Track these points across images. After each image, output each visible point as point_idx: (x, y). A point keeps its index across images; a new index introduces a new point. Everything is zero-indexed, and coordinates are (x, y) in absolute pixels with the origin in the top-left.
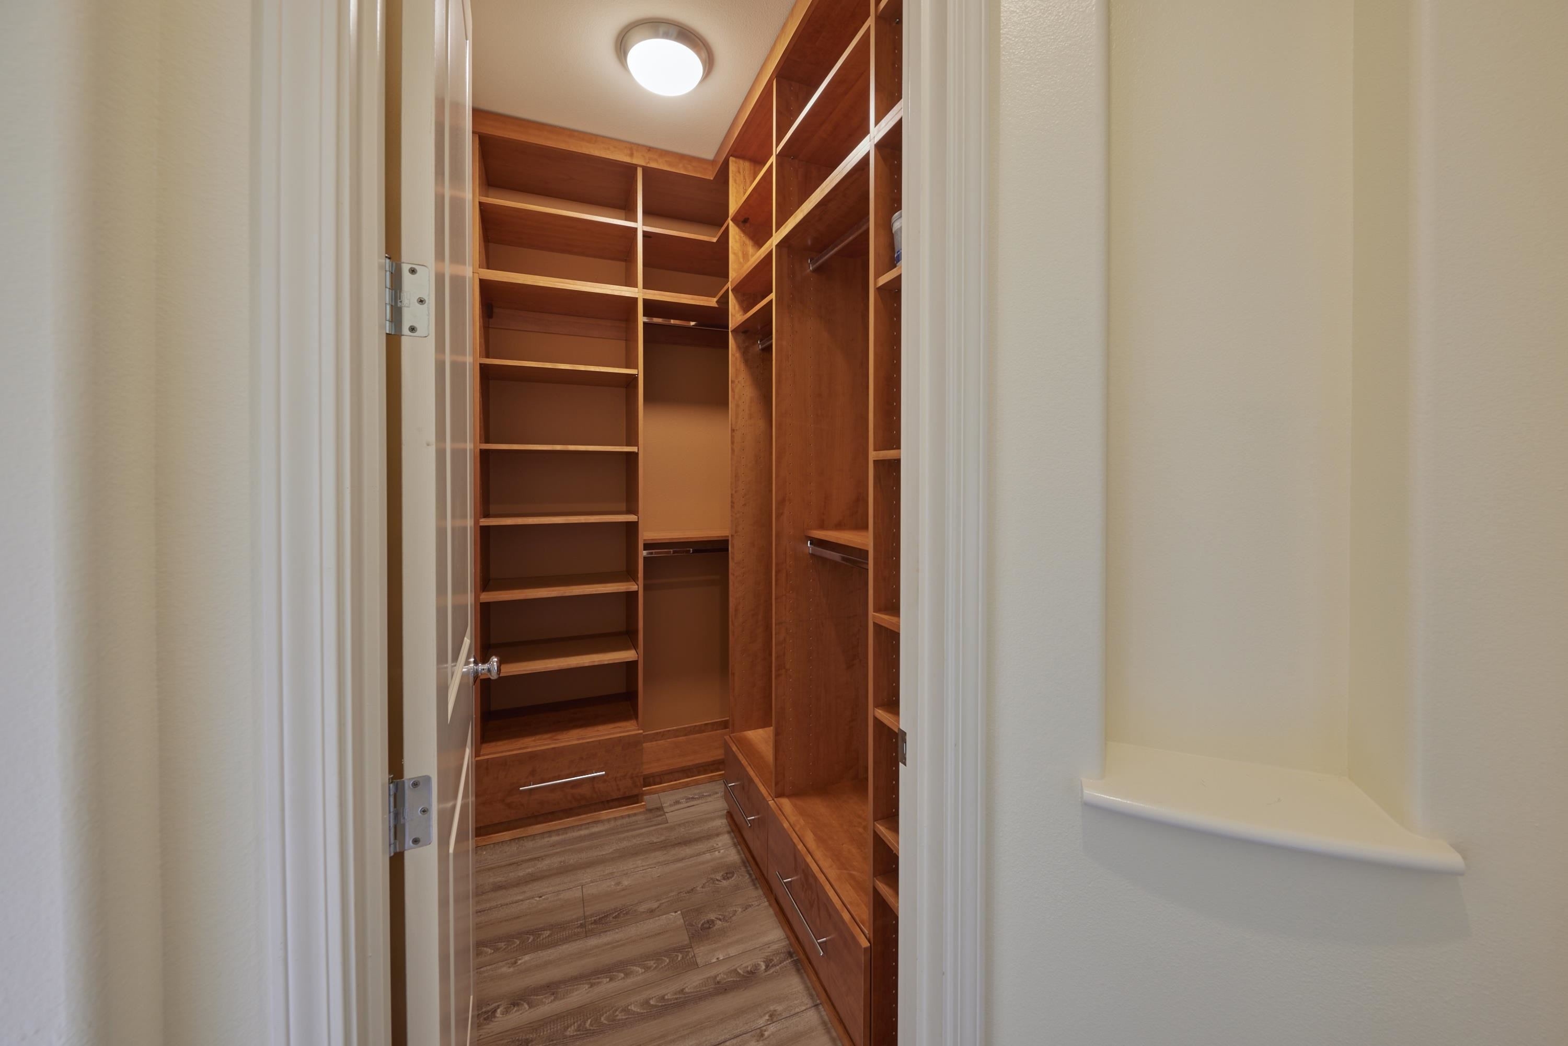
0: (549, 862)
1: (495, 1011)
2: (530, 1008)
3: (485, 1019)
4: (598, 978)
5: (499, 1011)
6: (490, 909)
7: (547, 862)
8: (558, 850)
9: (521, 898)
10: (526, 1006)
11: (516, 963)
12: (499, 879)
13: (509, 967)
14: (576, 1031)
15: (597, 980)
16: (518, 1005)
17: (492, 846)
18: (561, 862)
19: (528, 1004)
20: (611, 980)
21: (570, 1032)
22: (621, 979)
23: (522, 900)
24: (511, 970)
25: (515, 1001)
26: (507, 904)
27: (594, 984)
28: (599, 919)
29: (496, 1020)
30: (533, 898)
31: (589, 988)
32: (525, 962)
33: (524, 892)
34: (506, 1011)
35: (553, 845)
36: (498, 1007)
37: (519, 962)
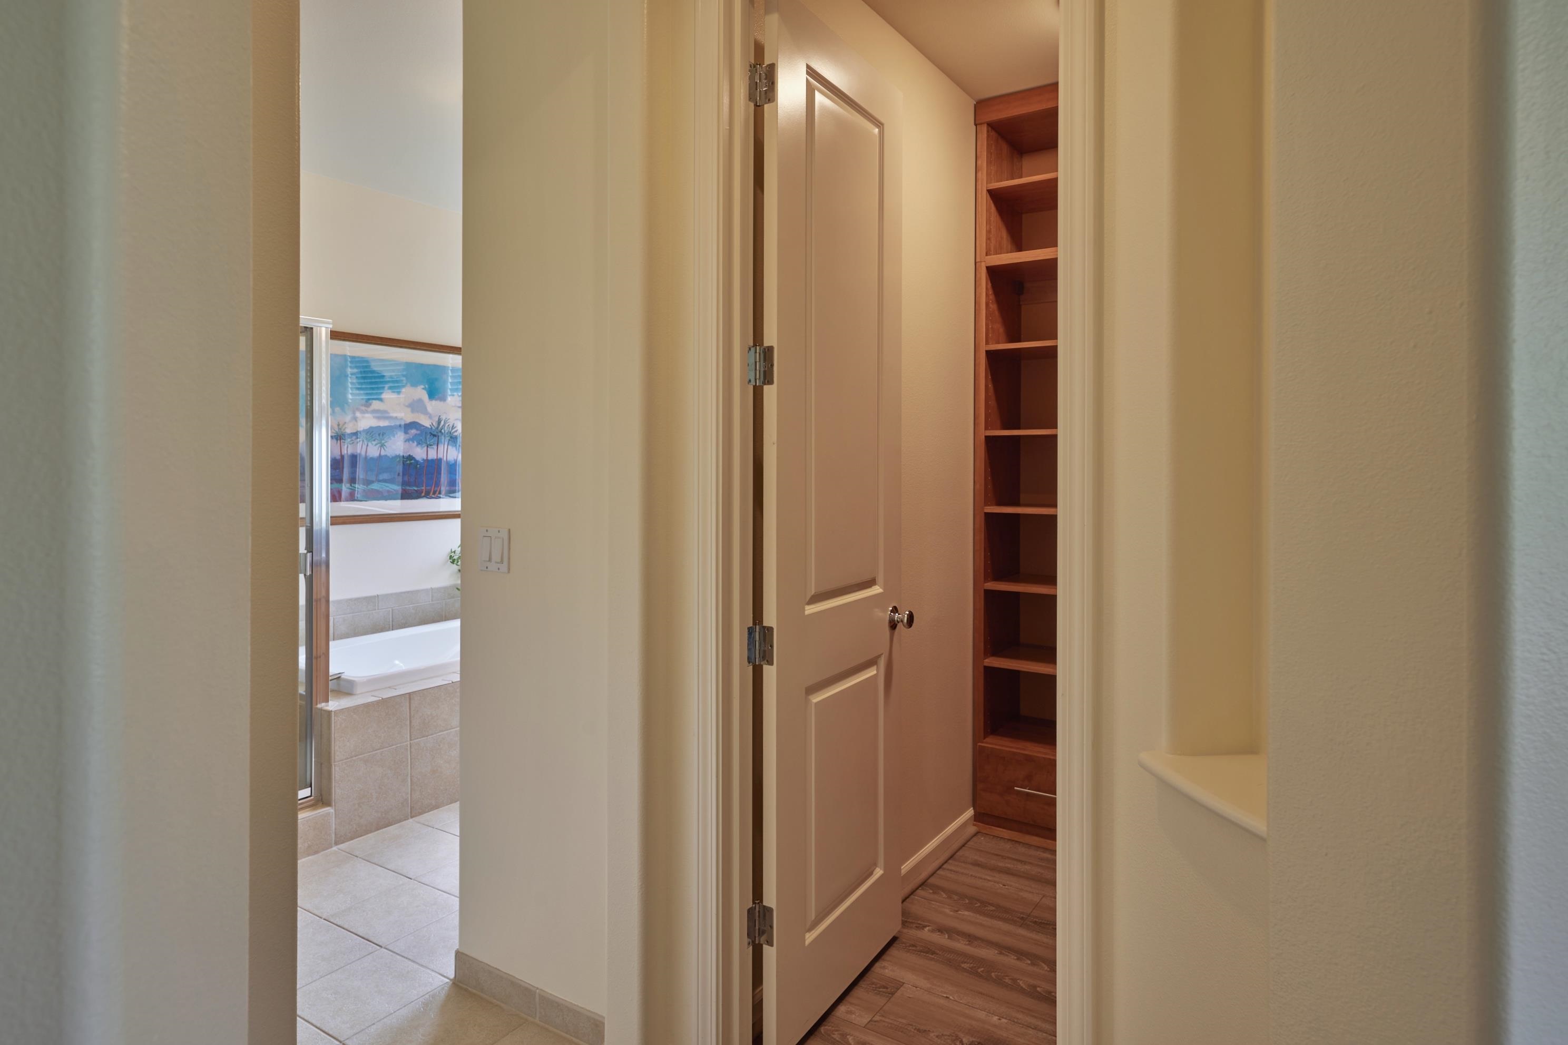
0: (1029, 868)
1: (926, 926)
2: (948, 938)
3: (916, 927)
4: (1009, 953)
5: (927, 928)
6: (962, 873)
7: (1027, 867)
8: (1044, 864)
9: (989, 878)
10: (947, 936)
11: (957, 911)
12: (981, 859)
13: (951, 911)
14: (970, 968)
15: (1007, 953)
16: (942, 932)
17: (992, 837)
18: (1039, 873)
19: (948, 936)
20: (1018, 959)
21: (965, 966)
22: (1026, 964)
23: (989, 880)
24: (952, 913)
25: (941, 930)
26: (976, 877)
27: (1004, 954)
28: (1041, 922)
29: (923, 931)
30: (998, 883)
31: (998, 953)
32: (964, 915)
33: (995, 876)
34: (933, 931)
35: (1042, 859)
36: (929, 926)
37: (960, 912)
